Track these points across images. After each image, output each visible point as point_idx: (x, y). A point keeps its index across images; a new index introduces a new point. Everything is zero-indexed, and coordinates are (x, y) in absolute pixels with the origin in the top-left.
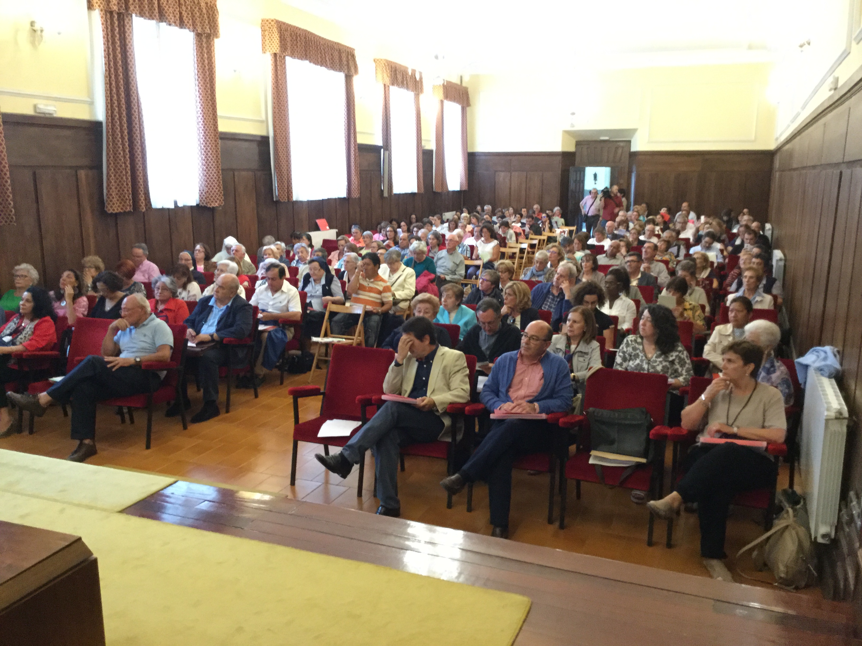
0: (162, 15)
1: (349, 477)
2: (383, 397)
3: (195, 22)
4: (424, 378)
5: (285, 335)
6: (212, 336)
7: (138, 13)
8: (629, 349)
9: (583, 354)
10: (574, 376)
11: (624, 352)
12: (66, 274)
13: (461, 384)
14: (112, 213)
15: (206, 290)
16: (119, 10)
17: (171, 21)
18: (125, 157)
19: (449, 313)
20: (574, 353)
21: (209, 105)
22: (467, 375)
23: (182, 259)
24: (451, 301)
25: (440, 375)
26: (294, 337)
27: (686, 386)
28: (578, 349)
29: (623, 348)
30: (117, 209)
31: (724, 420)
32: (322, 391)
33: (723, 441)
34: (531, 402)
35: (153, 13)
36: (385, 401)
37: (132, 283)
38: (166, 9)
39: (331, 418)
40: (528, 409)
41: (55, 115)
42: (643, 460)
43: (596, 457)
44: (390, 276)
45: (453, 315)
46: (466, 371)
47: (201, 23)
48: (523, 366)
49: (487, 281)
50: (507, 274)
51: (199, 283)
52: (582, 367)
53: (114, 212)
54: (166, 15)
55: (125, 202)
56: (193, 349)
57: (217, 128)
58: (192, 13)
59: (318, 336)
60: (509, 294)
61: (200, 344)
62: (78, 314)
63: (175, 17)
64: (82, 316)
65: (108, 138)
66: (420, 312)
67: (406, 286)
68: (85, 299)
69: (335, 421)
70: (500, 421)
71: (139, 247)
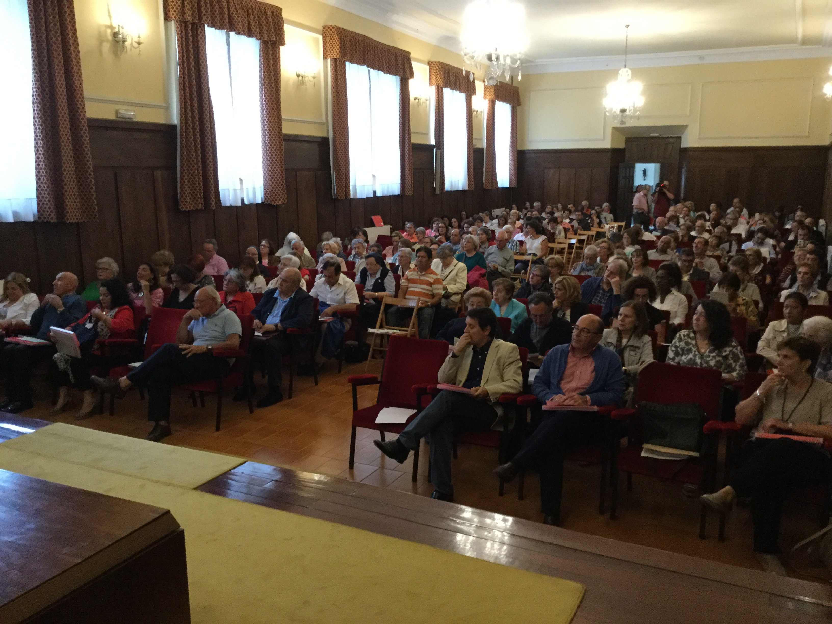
0: (231, 25)
1: (406, 462)
2: (439, 386)
3: (262, 30)
4: (478, 369)
5: (343, 326)
6: (276, 326)
7: (210, 23)
8: (681, 343)
9: (635, 348)
10: (625, 370)
11: (676, 347)
12: (142, 267)
13: (514, 375)
14: (185, 211)
15: (270, 283)
16: (193, 20)
17: (240, 30)
18: (197, 158)
19: (500, 306)
20: (626, 347)
21: (274, 108)
22: (519, 367)
23: (249, 254)
24: (502, 295)
25: (495, 366)
26: (351, 328)
27: (739, 381)
28: (630, 343)
29: (675, 343)
30: (190, 207)
31: (779, 415)
32: (379, 379)
33: (778, 436)
34: (582, 394)
35: (223, 22)
36: (440, 390)
37: (203, 276)
38: (235, 18)
39: (388, 406)
40: (580, 401)
41: (134, 120)
42: (696, 454)
43: (648, 450)
44: (442, 270)
45: (504, 308)
46: (519, 363)
47: (267, 31)
48: (574, 359)
49: (537, 275)
50: (557, 268)
51: (265, 277)
52: (633, 361)
53: (187, 210)
54: (236, 24)
55: (197, 200)
56: (260, 338)
57: (281, 130)
58: (259, 22)
59: (374, 327)
60: (559, 289)
61: (265, 333)
62: (154, 305)
63: (243, 25)
64: (157, 306)
65: (182, 141)
66: (473, 305)
67: (458, 280)
68: (160, 290)
69: (392, 409)
70: (551, 412)
71: (209, 242)
